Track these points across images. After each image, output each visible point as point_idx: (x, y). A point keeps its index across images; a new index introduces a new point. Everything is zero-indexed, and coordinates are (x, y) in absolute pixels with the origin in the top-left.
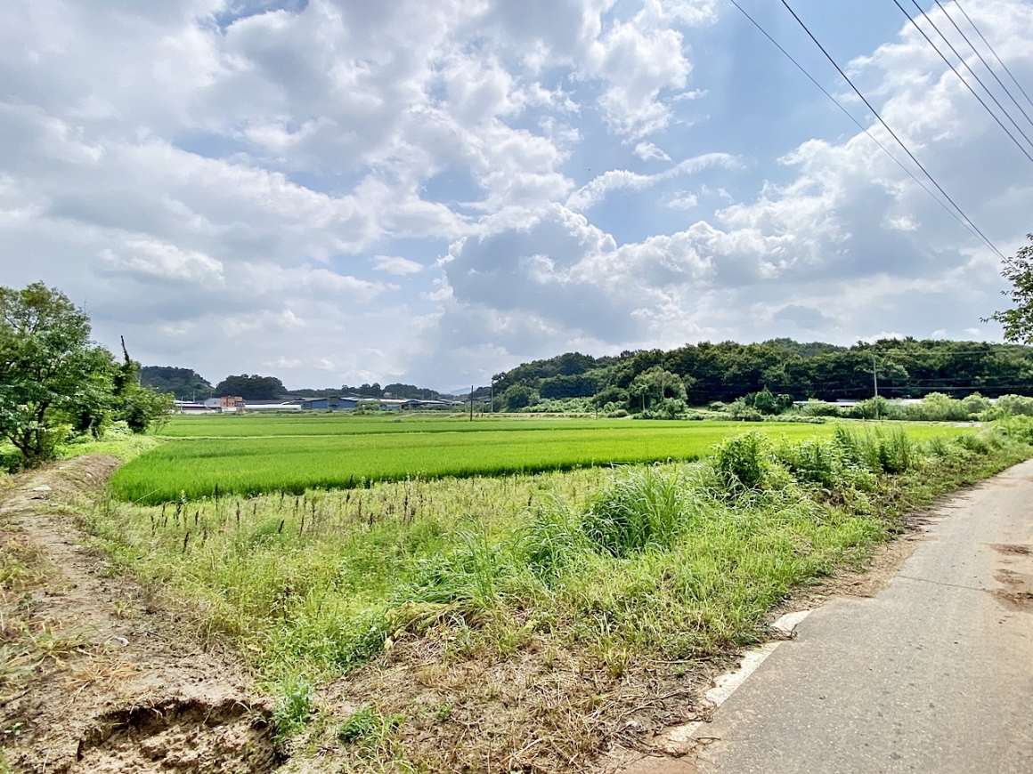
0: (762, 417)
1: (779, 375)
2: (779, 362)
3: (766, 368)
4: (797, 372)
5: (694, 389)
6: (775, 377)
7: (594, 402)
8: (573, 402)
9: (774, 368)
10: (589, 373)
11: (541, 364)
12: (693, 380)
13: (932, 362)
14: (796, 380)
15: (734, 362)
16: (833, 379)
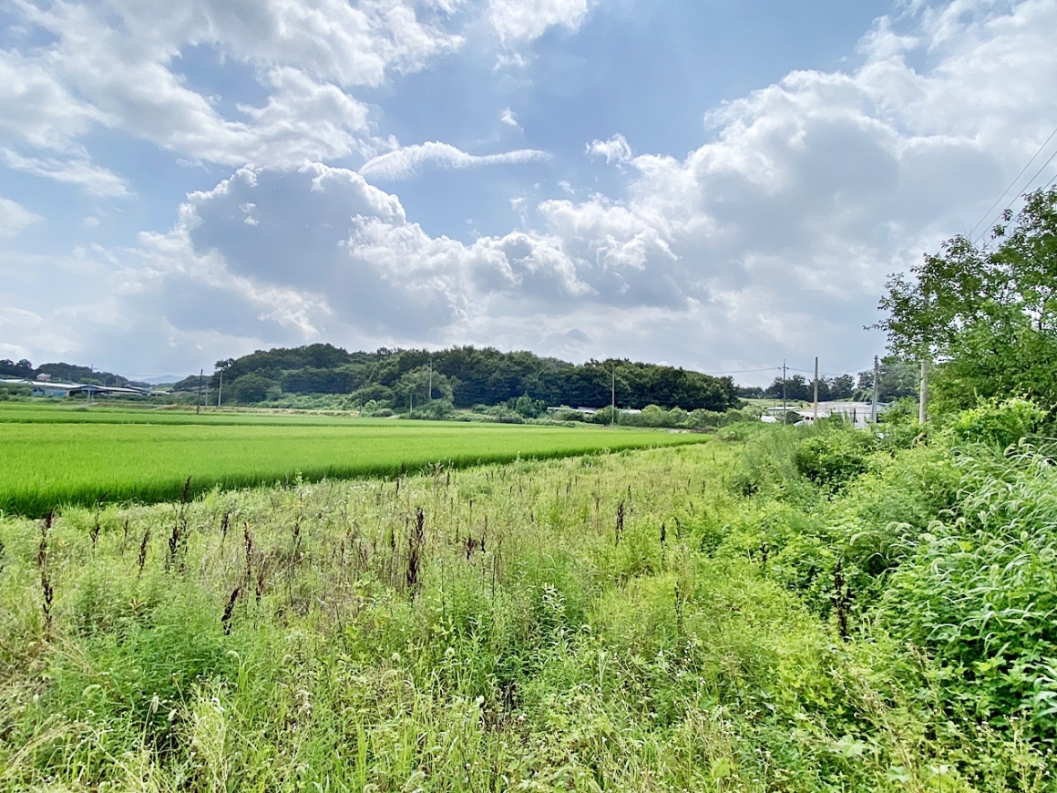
0: (523, 420)
1: (535, 383)
2: (535, 371)
3: (524, 376)
4: (550, 381)
5: (459, 391)
6: (532, 384)
7: (353, 400)
8: (325, 398)
9: (530, 376)
10: (344, 368)
11: (282, 352)
12: (459, 382)
13: (646, 380)
14: (548, 388)
15: (497, 367)
16: (576, 389)
